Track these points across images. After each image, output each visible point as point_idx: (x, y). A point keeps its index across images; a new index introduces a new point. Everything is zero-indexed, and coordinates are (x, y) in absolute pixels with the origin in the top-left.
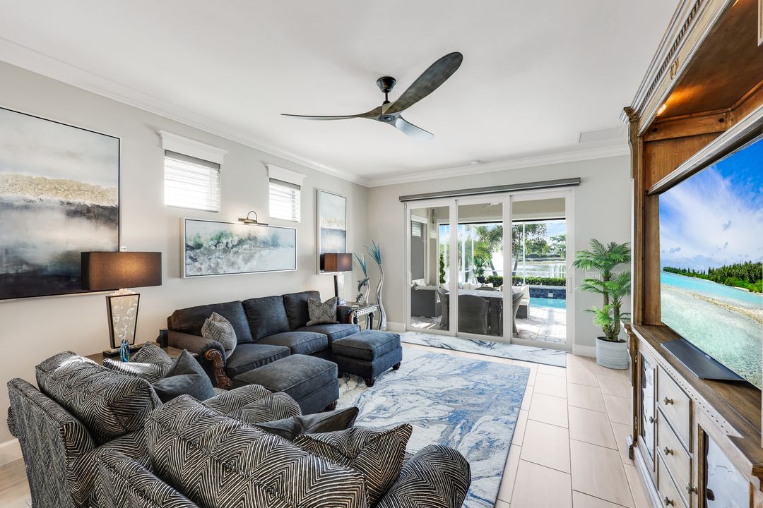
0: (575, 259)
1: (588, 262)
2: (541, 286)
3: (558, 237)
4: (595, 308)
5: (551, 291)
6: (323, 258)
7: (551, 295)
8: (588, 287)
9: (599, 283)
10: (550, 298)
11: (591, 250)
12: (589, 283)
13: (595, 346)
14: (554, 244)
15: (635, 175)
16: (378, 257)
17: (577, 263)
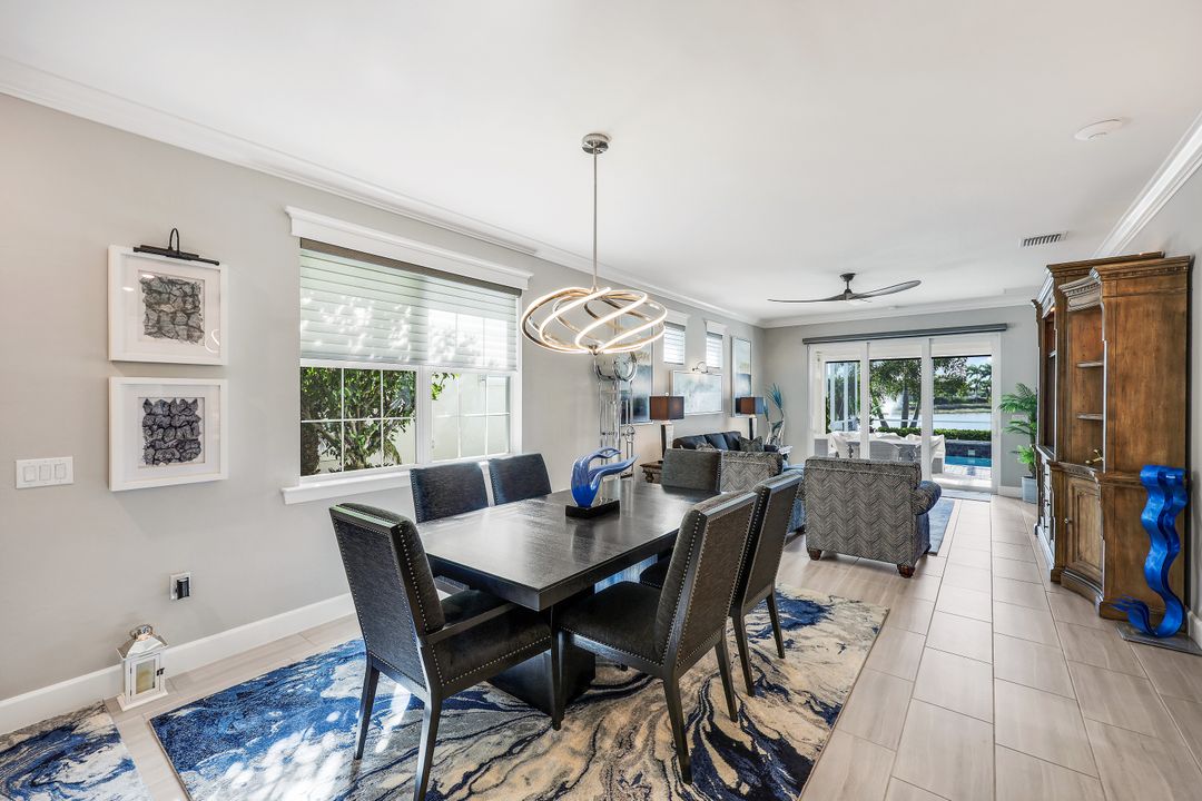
0: (1000, 403)
1: (1012, 405)
2: (957, 441)
3: (982, 369)
4: (1020, 448)
5: (972, 447)
6: (739, 401)
7: (972, 453)
8: (1014, 429)
9: (1025, 424)
10: (971, 456)
11: (1018, 394)
12: (1014, 425)
13: (1021, 486)
14: (976, 381)
15: (1040, 345)
16: (778, 400)
17: (1002, 406)
